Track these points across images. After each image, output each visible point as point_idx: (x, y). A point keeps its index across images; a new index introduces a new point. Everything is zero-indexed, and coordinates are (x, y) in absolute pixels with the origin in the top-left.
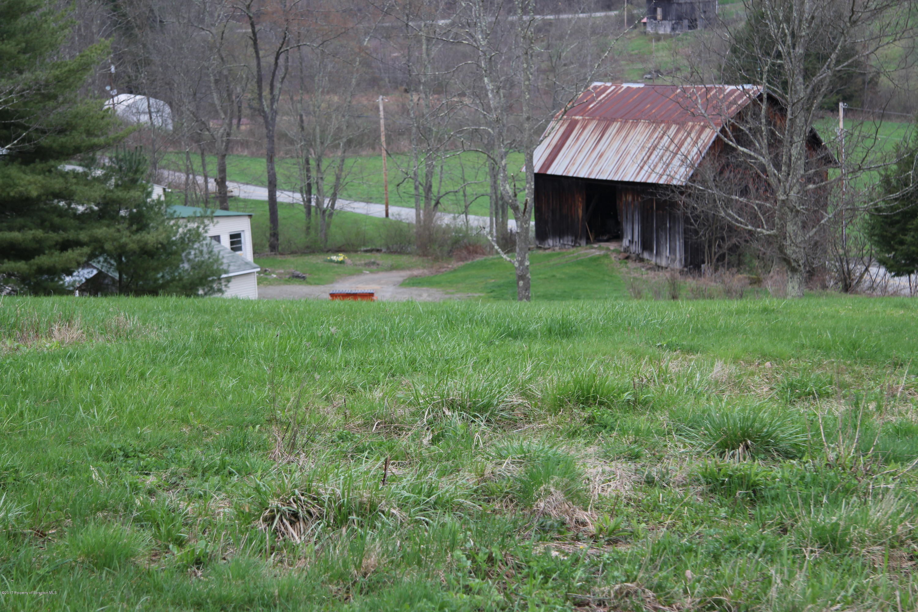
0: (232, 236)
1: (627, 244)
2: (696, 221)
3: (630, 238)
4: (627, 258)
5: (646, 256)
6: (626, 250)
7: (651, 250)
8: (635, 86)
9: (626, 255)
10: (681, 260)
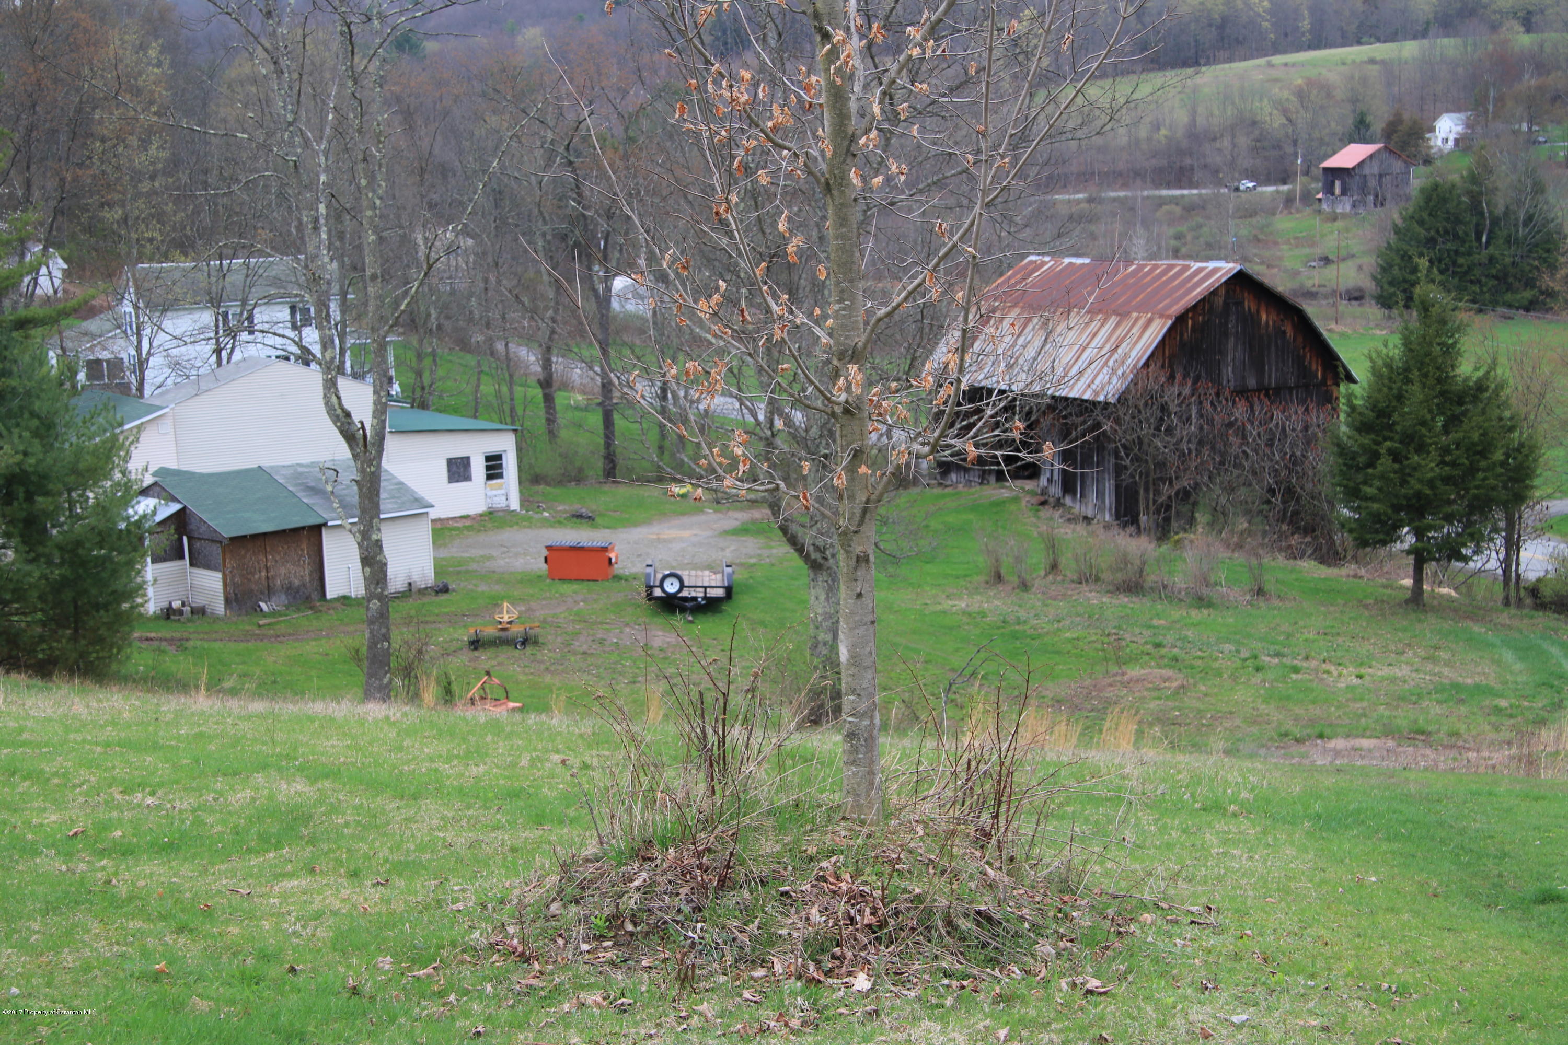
0: (488, 458)
1: (1046, 483)
2: (1127, 456)
3: (1048, 475)
4: (1043, 503)
5: (1068, 500)
6: (1044, 492)
7: (1075, 494)
8: (1079, 261)
9: (1042, 499)
10: (1110, 509)
